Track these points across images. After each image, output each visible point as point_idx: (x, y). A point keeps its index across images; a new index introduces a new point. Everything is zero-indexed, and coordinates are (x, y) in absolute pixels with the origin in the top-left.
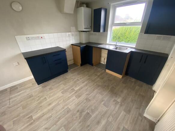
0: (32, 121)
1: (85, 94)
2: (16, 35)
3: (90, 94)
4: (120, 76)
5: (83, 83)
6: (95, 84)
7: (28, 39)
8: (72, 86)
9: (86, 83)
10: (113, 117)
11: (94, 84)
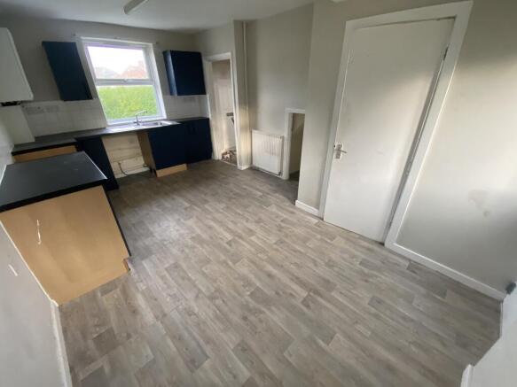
0: (311, 294)
4: (182, 167)
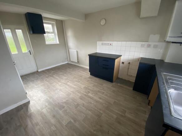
1: (84, 102)
2: (98, 41)
3: (84, 107)
5: (100, 98)
6: (101, 112)
7: (102, 44)
8: (92, 91)
9: (101, 101)
10: (54, 131)
11: (100, 110)
